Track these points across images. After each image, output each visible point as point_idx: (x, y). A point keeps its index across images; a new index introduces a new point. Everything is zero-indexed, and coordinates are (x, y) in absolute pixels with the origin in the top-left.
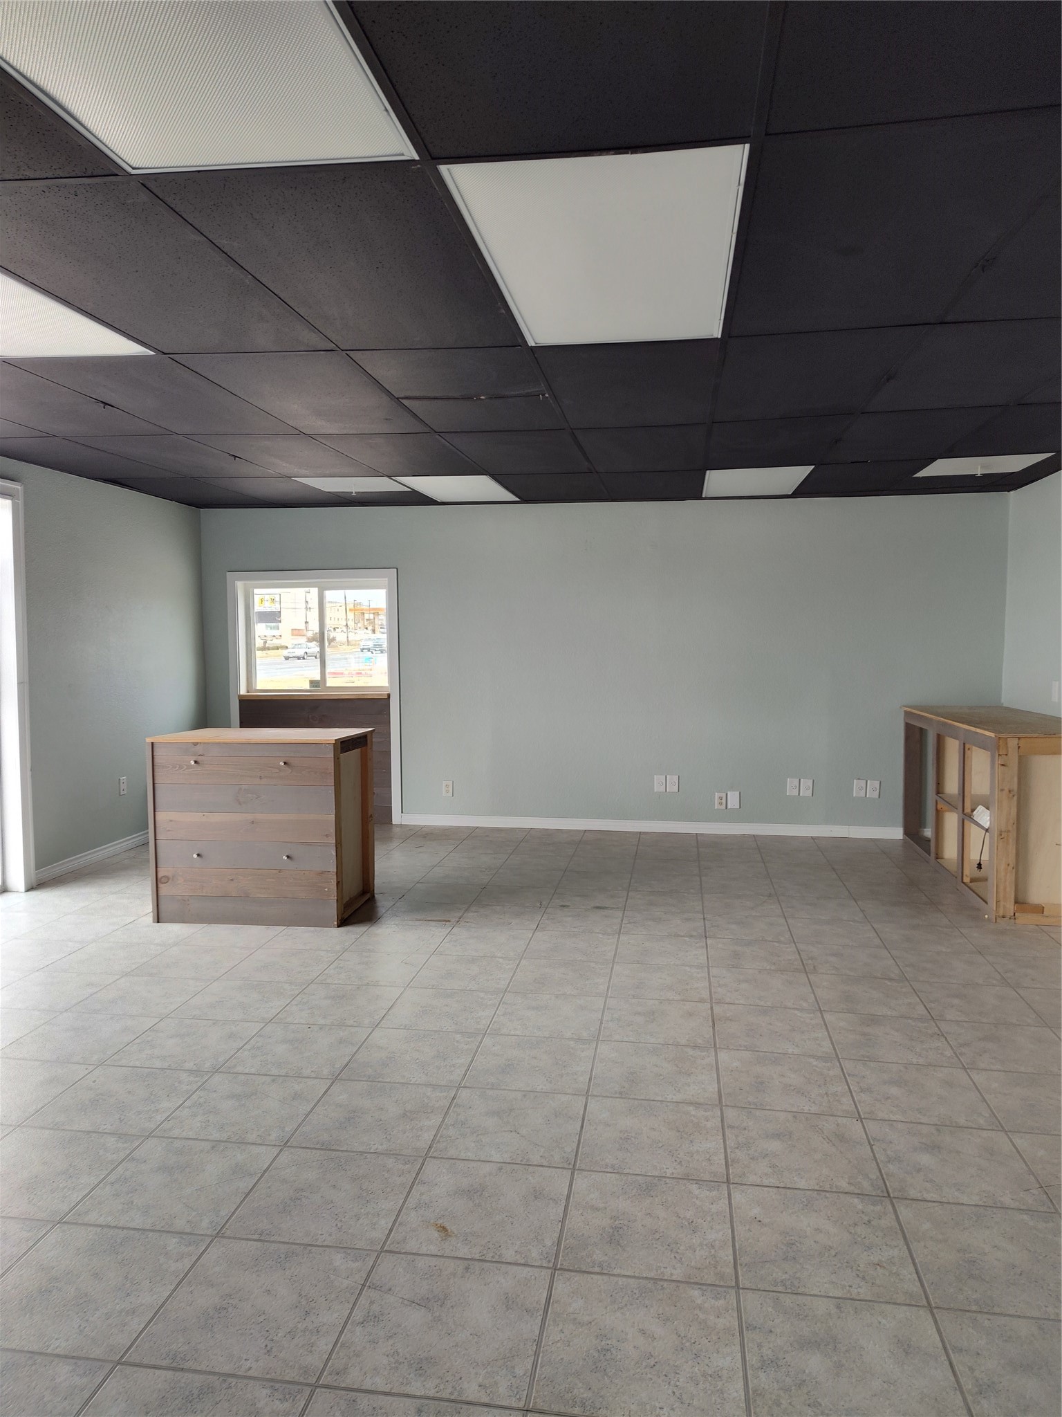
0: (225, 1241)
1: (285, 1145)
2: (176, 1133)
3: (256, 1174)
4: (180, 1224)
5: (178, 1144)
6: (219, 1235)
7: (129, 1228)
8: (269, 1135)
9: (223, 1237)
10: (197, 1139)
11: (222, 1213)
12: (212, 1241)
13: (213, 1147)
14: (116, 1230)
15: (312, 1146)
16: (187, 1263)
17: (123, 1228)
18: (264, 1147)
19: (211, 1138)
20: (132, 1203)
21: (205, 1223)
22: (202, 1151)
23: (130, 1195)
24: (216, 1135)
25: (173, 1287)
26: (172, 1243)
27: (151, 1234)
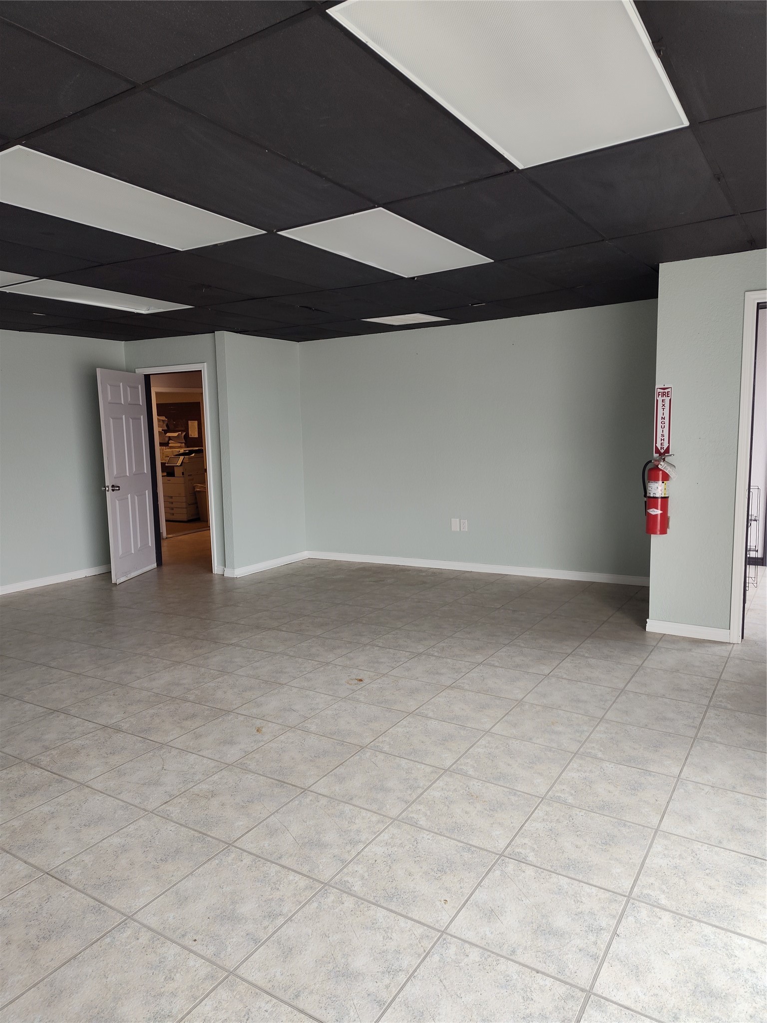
0: (361, 744)
1: (305, 790)
2: (375, 818)
3: (332, 775)
4: (381, 756)
5: (374, 807)
6: (362, 748)
7: (408, 760)
8: (311, 800)
9: (361, 746)
10: (361, 808)
11: (358, 757)
12: (367, 746)
13: (351, 799)
14: (415, 760)
15: (289, 786)
16: (380, 739)
17: (411, 760)
18: (319, 792)
19: (351, 807)
20: (406, 773)
21: (368, 754)
22: (360, 797)
23: (407, 777)
24: (347, 808)
25: (388, 731)
26: (386, 748)
27: (397, 754)
